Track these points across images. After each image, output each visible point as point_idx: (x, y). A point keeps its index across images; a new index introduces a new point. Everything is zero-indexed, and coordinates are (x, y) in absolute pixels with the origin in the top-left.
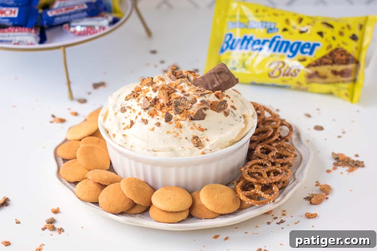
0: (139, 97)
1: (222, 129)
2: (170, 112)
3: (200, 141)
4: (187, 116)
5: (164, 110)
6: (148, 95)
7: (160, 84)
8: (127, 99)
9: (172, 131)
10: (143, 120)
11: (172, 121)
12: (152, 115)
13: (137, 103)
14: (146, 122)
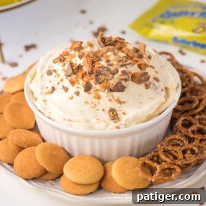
0: (65, 62)
1: (141, 103)
2: (91, 81)
3: (117, 114)
4: (106, 87)
5: (86, 79)
6: (74, 61)
7: (87, 50)
8: (55, 62)
9: (90, 102)
10: (63, 87)
11: (92, 91)
12: (73, 83)
13: (62, 68)
14: (66, 89)
